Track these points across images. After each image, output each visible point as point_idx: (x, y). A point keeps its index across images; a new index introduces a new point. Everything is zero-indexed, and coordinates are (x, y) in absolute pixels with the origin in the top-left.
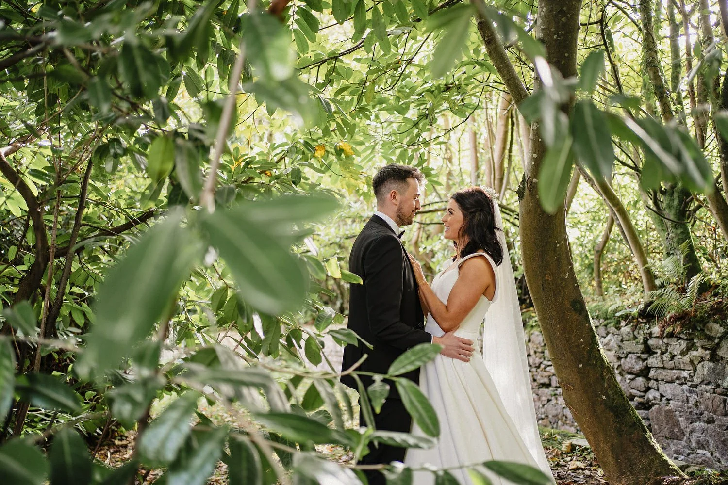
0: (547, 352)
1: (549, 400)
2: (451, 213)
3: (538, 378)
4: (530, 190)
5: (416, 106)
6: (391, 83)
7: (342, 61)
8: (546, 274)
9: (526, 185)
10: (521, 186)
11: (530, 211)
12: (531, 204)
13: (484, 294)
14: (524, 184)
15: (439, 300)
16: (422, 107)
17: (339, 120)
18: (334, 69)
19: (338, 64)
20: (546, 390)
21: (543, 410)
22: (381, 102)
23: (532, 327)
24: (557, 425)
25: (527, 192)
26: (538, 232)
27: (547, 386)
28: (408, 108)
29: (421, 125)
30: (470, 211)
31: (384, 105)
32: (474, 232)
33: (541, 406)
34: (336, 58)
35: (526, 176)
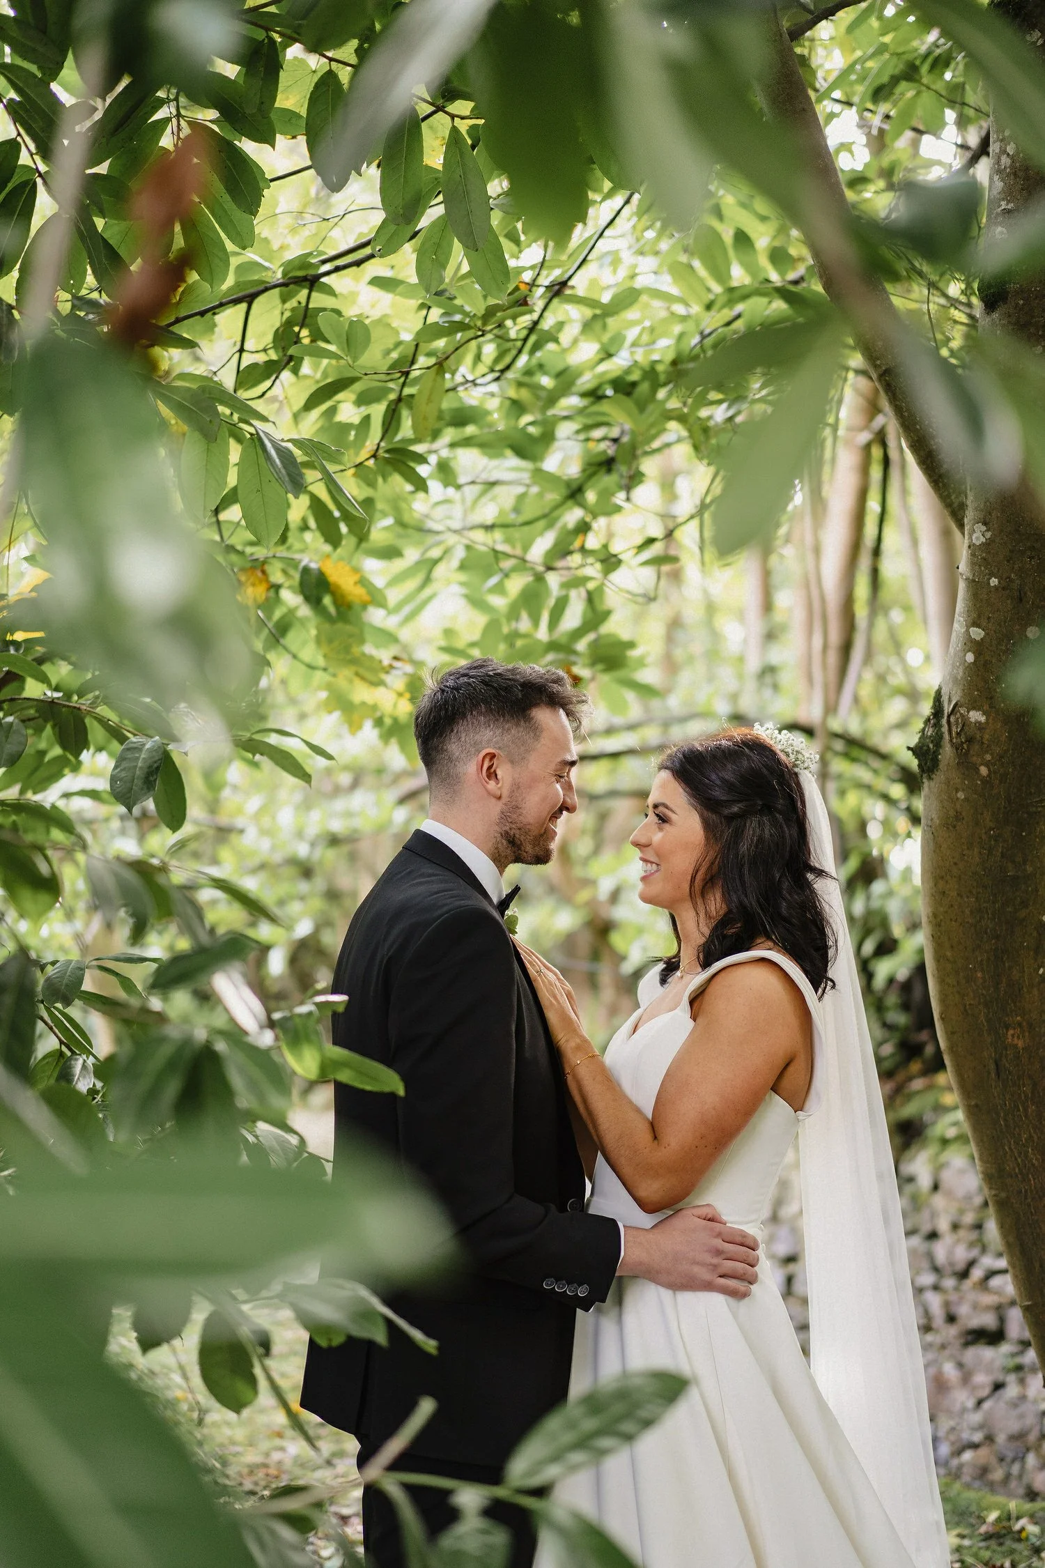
0: (992, 1229)
1: (998, 1387)
2: (663, 819)
3: (963, 1310)
4: (957, 747)
5: (578, 432)
6: (497, 360)
7: (330, 291)
8: (1007, 1027)
9: (945, 729)
10: (930, 732)
11: (958, 816)
12: (961, 795)
13: (775, 1089)
14: (937, 725)
15: (630, 1102)
16: (597, 433)
17: (321, 491)
18: (306, 316)
19: (318, 300)
20: (987, 1353)
21: (976, 1418)
22: (461, 418)
23: (945, 1142)
24: (1023, 1468)
25: (947, 753)
26: (985, 887)
27: (994, 1337)
28: (548, 437)
29: (591, 496)
30: (726, 812)
31: (470, 430)
32: (743, 883)
33: (970, 1403)
34: (312, 282)
35: (945, 699)
